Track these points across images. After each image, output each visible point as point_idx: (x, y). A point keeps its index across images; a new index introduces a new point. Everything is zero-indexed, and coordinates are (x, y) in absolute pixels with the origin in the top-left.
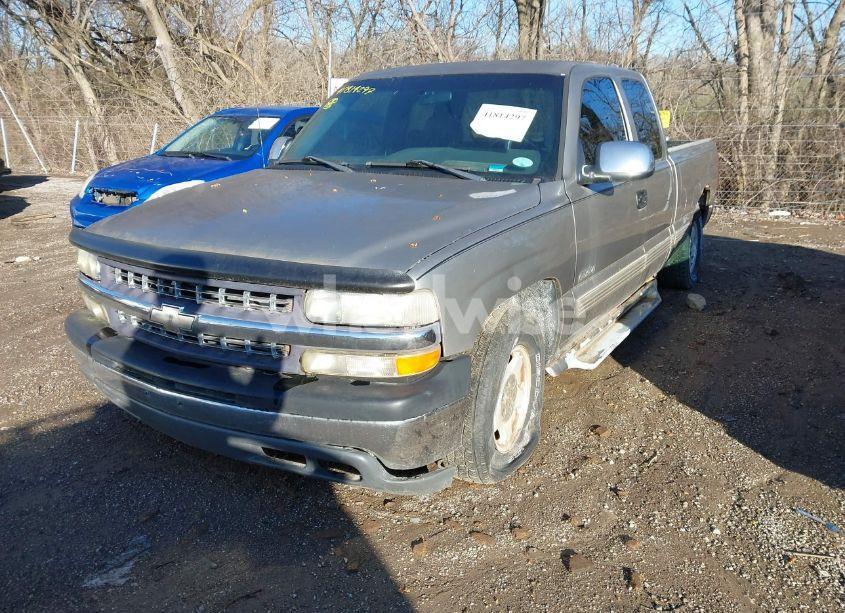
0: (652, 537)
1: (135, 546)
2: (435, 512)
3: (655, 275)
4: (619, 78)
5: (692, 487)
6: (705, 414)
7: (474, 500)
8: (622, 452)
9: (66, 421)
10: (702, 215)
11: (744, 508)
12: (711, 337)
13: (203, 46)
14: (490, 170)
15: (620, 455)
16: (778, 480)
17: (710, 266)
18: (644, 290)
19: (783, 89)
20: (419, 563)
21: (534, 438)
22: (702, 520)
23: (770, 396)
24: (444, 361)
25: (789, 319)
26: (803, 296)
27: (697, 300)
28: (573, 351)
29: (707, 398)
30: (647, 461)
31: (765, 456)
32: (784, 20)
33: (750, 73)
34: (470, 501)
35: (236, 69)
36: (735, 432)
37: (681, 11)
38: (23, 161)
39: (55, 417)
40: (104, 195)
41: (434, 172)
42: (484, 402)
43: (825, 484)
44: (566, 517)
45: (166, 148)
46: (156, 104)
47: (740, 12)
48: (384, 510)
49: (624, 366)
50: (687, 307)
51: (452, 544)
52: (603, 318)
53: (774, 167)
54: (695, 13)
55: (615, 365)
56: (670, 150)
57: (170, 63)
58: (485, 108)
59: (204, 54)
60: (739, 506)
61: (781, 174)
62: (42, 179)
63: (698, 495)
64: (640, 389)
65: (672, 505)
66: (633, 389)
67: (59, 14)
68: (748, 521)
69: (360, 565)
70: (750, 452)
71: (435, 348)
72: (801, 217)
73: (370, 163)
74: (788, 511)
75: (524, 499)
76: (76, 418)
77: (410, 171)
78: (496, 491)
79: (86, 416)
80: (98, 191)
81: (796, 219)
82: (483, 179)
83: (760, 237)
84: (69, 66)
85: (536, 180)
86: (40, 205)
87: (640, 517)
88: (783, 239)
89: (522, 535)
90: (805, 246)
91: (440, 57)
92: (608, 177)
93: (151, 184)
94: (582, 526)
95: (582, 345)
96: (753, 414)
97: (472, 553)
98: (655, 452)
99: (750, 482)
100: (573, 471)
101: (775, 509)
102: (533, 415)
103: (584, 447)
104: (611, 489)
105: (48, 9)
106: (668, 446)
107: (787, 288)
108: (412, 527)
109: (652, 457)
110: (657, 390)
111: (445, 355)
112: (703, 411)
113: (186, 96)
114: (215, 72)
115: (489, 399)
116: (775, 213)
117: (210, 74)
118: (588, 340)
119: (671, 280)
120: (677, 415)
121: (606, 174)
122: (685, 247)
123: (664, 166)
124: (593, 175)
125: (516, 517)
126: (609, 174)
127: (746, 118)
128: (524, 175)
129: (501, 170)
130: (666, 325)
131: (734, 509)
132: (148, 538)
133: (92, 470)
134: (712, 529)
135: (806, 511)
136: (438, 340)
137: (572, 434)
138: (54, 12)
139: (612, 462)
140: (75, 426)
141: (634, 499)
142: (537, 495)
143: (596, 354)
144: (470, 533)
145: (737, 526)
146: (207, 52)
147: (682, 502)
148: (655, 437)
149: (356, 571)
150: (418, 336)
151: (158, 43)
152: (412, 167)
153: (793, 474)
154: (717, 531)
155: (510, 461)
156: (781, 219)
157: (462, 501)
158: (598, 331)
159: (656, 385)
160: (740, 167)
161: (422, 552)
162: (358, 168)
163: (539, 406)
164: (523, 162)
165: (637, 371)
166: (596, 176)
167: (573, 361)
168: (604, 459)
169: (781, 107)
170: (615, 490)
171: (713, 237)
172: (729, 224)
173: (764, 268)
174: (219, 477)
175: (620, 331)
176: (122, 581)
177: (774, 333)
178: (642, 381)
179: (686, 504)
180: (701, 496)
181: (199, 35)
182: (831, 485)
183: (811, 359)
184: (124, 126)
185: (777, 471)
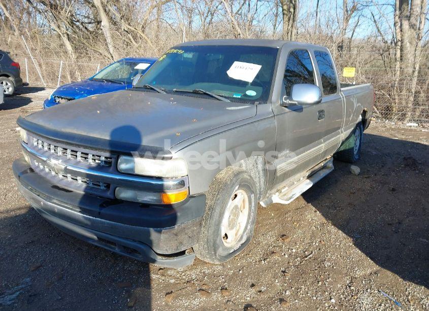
0: (297, 301)
1: (23, 284)
2: (184, 277)
3: (332, 155)
4: (313, 50)
5: (326, 274)
6: (345, 233)
7: (207, 272)
8: (294, 251)
9: (13, 213)
10: (364, 123)
11: (352, 288)
12: (359, 190)
13: (124, 26)
14: (234, 96)
15: (292, 252)
16: (375, 273)
17: (368, 151)
18: (325, 162)
19: (419, 59)
20: (167, 305)
21: (248, 240)
22: (326, 293)
23: (383, 225)
24: (190, 197)
25: (404, 183)
26: (415, 170)
27: (356, 169)
28: (277, 193)
29: (348, 223)
30: (306, 257)
31: (372, 259)
32: (421, 23)
33: (401, 50)
34: (204, 273)
35: (141, 38)
36: (358, 245)
37: (370, 15)
38: (36, 80)
39: (7, 211)
40: (60, 99)
41: (205, 96)
42: (214, 220)
43: (401, 277)
44: (253, 285)
45: (94, 77)
46: (101, 54)
47: (397, 17)
48: (157, 274)
49: (308, 203)
50: (350, 172)
51: (187, 295)
52: (298, 176)
53: (412, 100)
54: (377, 18)
55: (303, 202)
56: (342, 89)
57: (108, 34)
58: (236, 63)
59: (124, 30)
60: (350, 287)
61: (416, 103)
62: (43, 89)
63: (329, 278)
64: (313, 216)
65: (313, 283)
66: (309, 216)
67: (56, 8)
68: (352, 296)
69: (135, 303)
70: (363, 256)
71: (184, 190)
72: (424, 127)
73: (175, 90)
74: (376, 292)
75: (234, 273)
76: (18, 212)
77: (194, 95)
78: (220, 268)
79: (23, 212)
80: (57, 97)
81: (421, 128)
82: (229, 101)
83: (399, 137)
84: (60, 34)
85: (257, 103)
86: (38, 102)
87: (293, 289)
88: (411, 138)
89: (226, 293)
90: (422, 143)
91: (241, 36)
92: (296, 103)
93: (82, 94)
94: (260, 291)
95: (283, 191)
96: (371, 234)
97: (196, 302)
98: (312, 252)
99: (359, 273)
100: (264, 260)
101: (369, 290)
102: (249, 227)
103: (274, 247)
104: (282, 271)
105: (51, 5)
106: (320, 249)
107: (407, 165)
108: (169, 285)
109: (309, 255)
110: (322, 217)
111: (191, 194)
112: (344, 231)
113: (115, 51)
114: (130, 39)
115: (217, 218)
116: (410, 124)
117: (127, 40)
118: (287, 188)
119: (342, 158)
120: (329, 232)
121: (294, 101)
122: (352, 140)
123: (338, 97)
124: (288, 101)
125: (226, 284)
126: (296, 101)
127: (398, 73)
128: (251, 100)
129: (240, 97)
130: (336, 181)
131: (346, 288)
132: (31, 280)
133: (17, 241)
134: (331, 299)
135: (386, 293)
136: (187, 186)
137: (269, 238)
138: (54, 7)
139: (286, 256)
140: (16, 216)
141: (293, 277)
142: (241, 272)
143: (291, 195)
144: (199, 290)
145: (345, 298)
146: (126, 29)
147: (318, 282)
148: (314, 244)
149: (132, 307)
150: (176, 183)
151: (102, 24)
152: (195, 93)
153: (384, 270)
154: (333, 301)
155: (232, 251)
156: (412, 128)
157: (200, 272)
158: (294, 183)
159: (323, 215)
160: (395, 99)
161: (170, 299)
162: (169, 92)
163: (253, 223)
164: (251, 93)
165: (314, 206)
166: (290, 102)
167: (276, 199)
168: (283, 254)
169: (417, 68)
170: (284, 272)
171: (373, 135)
172: (384, 129)
173: (398, 154)
174: (79, 249)
175: (307, 184)
176: (9, 303)
177: (393, 190)
178: (315, 212)
179: (320, 283)
180: (330, 279)
181: (122, 21)
182: (404, 278)
183: (410, 206)
184: (85, 64)
185: (376, 268)
